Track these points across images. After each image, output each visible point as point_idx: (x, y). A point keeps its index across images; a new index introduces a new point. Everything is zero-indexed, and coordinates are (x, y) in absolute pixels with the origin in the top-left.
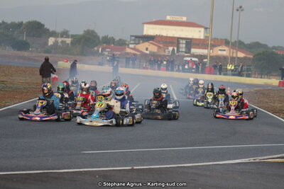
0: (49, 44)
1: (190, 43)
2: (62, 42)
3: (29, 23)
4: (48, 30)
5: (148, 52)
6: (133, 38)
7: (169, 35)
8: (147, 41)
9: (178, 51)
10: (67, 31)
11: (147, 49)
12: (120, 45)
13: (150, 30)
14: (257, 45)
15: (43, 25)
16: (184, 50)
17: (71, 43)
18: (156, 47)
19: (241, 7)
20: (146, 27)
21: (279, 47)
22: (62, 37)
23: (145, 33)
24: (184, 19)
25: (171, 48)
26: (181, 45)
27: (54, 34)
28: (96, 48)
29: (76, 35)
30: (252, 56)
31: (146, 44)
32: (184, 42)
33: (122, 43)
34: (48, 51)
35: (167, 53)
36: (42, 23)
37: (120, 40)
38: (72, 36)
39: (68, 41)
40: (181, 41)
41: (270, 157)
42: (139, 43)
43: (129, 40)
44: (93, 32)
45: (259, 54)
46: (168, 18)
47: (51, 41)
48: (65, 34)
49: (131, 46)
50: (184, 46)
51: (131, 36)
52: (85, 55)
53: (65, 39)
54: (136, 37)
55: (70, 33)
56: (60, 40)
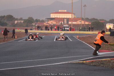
0: (15, 23)
1: (68, 20)
2: (20, 22)
3: (7, 16)
4: (15, 18)
5: (52, 24)
6: (47, 19)
7: (60, 17)
8: (52, 20)
9: (64, 23)
10: (22, 18)
11: (52, 23)
12: (42, 22)
13: (53, 16)
14: (94, 19)
15: (13, 16)
16: (66, 22)
17: (23, 22)
18: (55, 22)
19: (85, 5)
20: (51, 15)
21: (102, 19)
22: (20, 20)
23: (51, 17)
24: (66, 11)
25: (61, 22)
26: (65, 21)
27: (17, 19)
28: (33, 24)
29: (25, 19)
30: (91, 24)
31: (52, 21)
32: (66, 19)
33: (43, 21)
34: (14, 26)
35: (59, 24)
36: (12, 15)
37: (42, 20)
38: (24, 20)
39: (22, 21)
40: (65, 19)
41: (75, 61)
42: (49, 21)
43: (45, 20)
44: (32, 18)
45: (93, 23)
46: (60, 11)
47: (16, 22)
48: (21, 19)
49: (46, 22)
50: (66, 21)
51: (46, 18)
52: (28, 27)
53: (21, 21)
54: (48, 19)
55: (23, 19)
56: (19, 21)
